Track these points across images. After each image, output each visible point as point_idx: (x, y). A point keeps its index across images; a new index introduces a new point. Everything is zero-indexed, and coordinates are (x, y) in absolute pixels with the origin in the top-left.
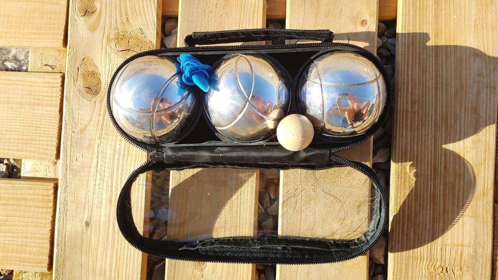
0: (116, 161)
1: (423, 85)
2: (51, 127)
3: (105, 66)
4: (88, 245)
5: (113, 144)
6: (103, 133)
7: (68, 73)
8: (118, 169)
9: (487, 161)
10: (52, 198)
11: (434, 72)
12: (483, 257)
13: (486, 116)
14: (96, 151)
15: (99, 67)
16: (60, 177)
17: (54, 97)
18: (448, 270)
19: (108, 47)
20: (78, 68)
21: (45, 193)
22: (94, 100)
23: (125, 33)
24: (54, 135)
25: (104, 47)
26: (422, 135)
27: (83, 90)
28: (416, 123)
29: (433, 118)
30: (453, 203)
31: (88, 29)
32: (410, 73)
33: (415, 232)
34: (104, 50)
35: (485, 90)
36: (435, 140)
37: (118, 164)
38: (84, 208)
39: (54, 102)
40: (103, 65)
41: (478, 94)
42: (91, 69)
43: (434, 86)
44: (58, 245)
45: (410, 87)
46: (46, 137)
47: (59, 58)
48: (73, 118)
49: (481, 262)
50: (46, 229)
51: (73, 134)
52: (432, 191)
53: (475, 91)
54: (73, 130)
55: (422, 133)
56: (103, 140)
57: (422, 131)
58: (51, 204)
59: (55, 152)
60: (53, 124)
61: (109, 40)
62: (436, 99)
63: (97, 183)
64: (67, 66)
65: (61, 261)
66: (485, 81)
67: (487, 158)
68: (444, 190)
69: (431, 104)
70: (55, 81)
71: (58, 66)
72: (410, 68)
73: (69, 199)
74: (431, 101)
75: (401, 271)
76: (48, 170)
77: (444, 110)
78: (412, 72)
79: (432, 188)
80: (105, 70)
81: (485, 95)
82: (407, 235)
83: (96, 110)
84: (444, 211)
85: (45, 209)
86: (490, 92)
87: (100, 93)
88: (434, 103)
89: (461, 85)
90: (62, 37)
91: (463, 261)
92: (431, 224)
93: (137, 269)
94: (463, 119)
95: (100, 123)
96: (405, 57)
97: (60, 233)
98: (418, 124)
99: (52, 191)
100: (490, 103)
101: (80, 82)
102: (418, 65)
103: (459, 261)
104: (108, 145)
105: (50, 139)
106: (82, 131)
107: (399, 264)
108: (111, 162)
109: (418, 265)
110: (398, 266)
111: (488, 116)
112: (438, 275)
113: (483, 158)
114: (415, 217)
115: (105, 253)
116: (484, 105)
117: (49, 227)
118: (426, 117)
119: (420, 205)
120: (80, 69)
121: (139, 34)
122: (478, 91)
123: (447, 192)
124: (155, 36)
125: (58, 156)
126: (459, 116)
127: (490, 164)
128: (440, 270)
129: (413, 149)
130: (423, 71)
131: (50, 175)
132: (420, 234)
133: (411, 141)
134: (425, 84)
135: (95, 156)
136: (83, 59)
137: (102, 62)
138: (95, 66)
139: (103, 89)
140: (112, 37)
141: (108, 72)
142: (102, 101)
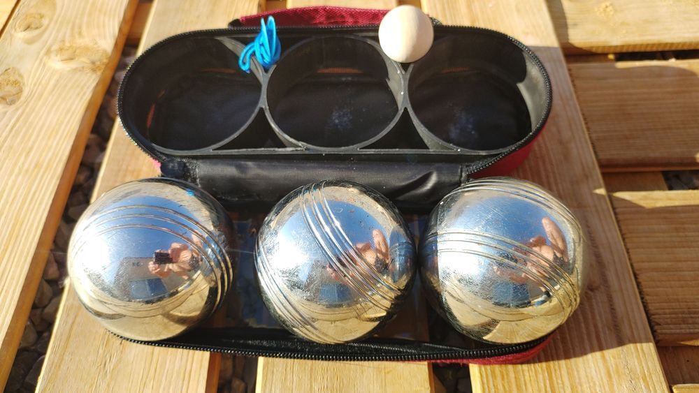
3: (35, 75)
15: (25, 77)
19: (45, 57)
23: (73, 44)
31: (25, 43)
34: (39, 60)
40: (32, 74)
42: (12, 79)
61: (48, 52)
80: (33, 79)
87: (18, 103)
95: (4, 135)
121: (91, 45)
136: (6, 70)
137: (32, 72)
138: (20, 75)
139: (22, 99)
140: (55, 47)
141: (38, 80)
142: (17, 109)
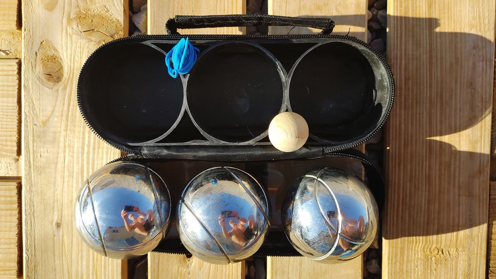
0: (85, 155)
1: (417, 60)
2: (10, 120)
3: (67, 49)
4: (61, 248)
5: (81, 136)
6: (69, 125)
7: (24, 59)
8: (88, 163)
9: (483, 137)
10: (16, 199)
11: (428, 45)
12: (478, 237)
13: (482, 90)
14: (62, 145)
15: (60, 50)
16: (23, 174)
17: (10, 86)
18: (444, 252)
19: (68, 27)
20: (36, 53)
21: (8, 193)
22: (56, 88)
23: (88, 11)
24: (13, 128)
25: (64, 28)
26: (416, 114)
27: (43, 77)
28: (410, 101)
29: (428, 95)
30: (449, 183)
31: (45, 9)
32: (403, 47)
33: (410, 215)
34: (64, 32)
35: (481, 64)
36: (430, 118)
37: (88, 158)
38: (53, 208)
39: (10, 92)
40: (64, 48)
41: (474, 67)
42: (51, 53)
43: (428, 60)
44: (27, 250)
45: (403, 62)
46: (4, 131)
47: (13, 42)
48: (34, 109)
49: (476, 241)
50: (12, 233)
51: (35, 127)
52: (427, 171)
53: (471, 64)
54: (35, 122)
55: (416, 111)
56: (69, 132)
57: (416, 109)
58: (16, 206)
59: (16, 148)
60: (12, 117)
61: (69, 20)
62: (431, 75)
63: (66, 180)
64: (23, 51)
65: (32, 266)
66: (481, 53)
67: (483, 135)
68: (440, 170)
69: (425, 80)
70: (10, 68)
71: (13, 51)
72: (403, 41)
73: (36, 199)
74: (425, 77)
75: (396, 255)
76: (9, 168)
77: (439, 86)
78: (405, 46)
79: (427, 169)
80: (67, 54)
81: (481, 69)
82: (402, 218)
83: (59, 98)
84: (440, 192)
85: (9, 212)
86: (486, 65)
87: (63, 80)
88: (428, 79)
89: (457, 59)
90: (16, 19)
91: (458, 242)
92: (427, 205)
93: (117, 270)
94: (458, 95)
95: (65, 113)
96: (397, 30)
97: (29, 237)
98: (412, 102)
99: (16, 191)
100: (486, 77)
101: (39, 69)
102: (411, 38)
103: (455, 242)
104: (76, 137)
105: (10, 133)
106: (45, 123)
107: (394, 249)
108: (80, 156)
109: (414, 248)
110: (393, 250)
111: (484, 91)
112: (434, 257)
113: (479, 135)
114: (410, 199)
115: (80, 256)
116: (481, 79)
117: (15, 231)
118: (420, 94)
119: (415, 186)
120: (38, 54)
121: (103, 12)
122: (474, 64)
123: (443, 172)
124: (122, 14)
125: (19, 153)
126: (454, 92)
127: (486, 141)
128: (436, 252)
129: (408, 128)
130: (417, 44)
131: (12, 174)
132: (415, 216)
133: (405, 120)
134: (418, 59)
135: (61, 150)
136: (41, 43)
137: (64, 46)
138: (55, 50)
139: (65, 75)
140: (72, 16)
141: (71, 56)
142: (65, 88)
